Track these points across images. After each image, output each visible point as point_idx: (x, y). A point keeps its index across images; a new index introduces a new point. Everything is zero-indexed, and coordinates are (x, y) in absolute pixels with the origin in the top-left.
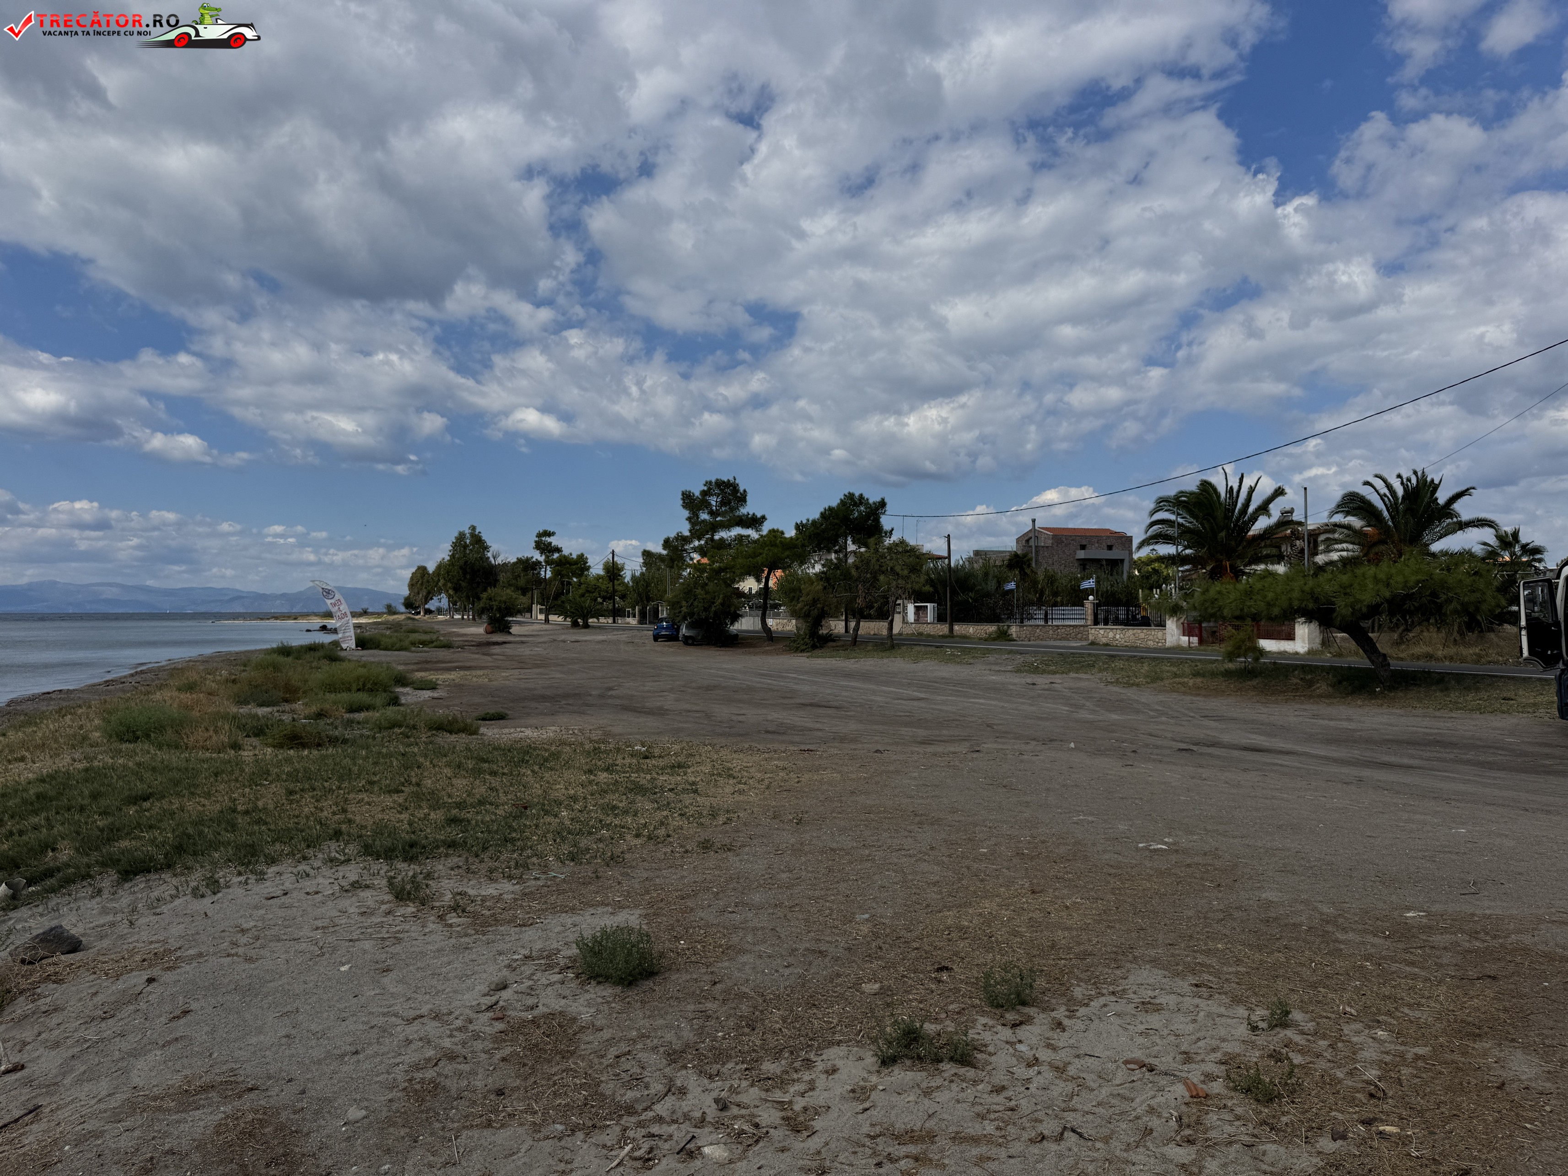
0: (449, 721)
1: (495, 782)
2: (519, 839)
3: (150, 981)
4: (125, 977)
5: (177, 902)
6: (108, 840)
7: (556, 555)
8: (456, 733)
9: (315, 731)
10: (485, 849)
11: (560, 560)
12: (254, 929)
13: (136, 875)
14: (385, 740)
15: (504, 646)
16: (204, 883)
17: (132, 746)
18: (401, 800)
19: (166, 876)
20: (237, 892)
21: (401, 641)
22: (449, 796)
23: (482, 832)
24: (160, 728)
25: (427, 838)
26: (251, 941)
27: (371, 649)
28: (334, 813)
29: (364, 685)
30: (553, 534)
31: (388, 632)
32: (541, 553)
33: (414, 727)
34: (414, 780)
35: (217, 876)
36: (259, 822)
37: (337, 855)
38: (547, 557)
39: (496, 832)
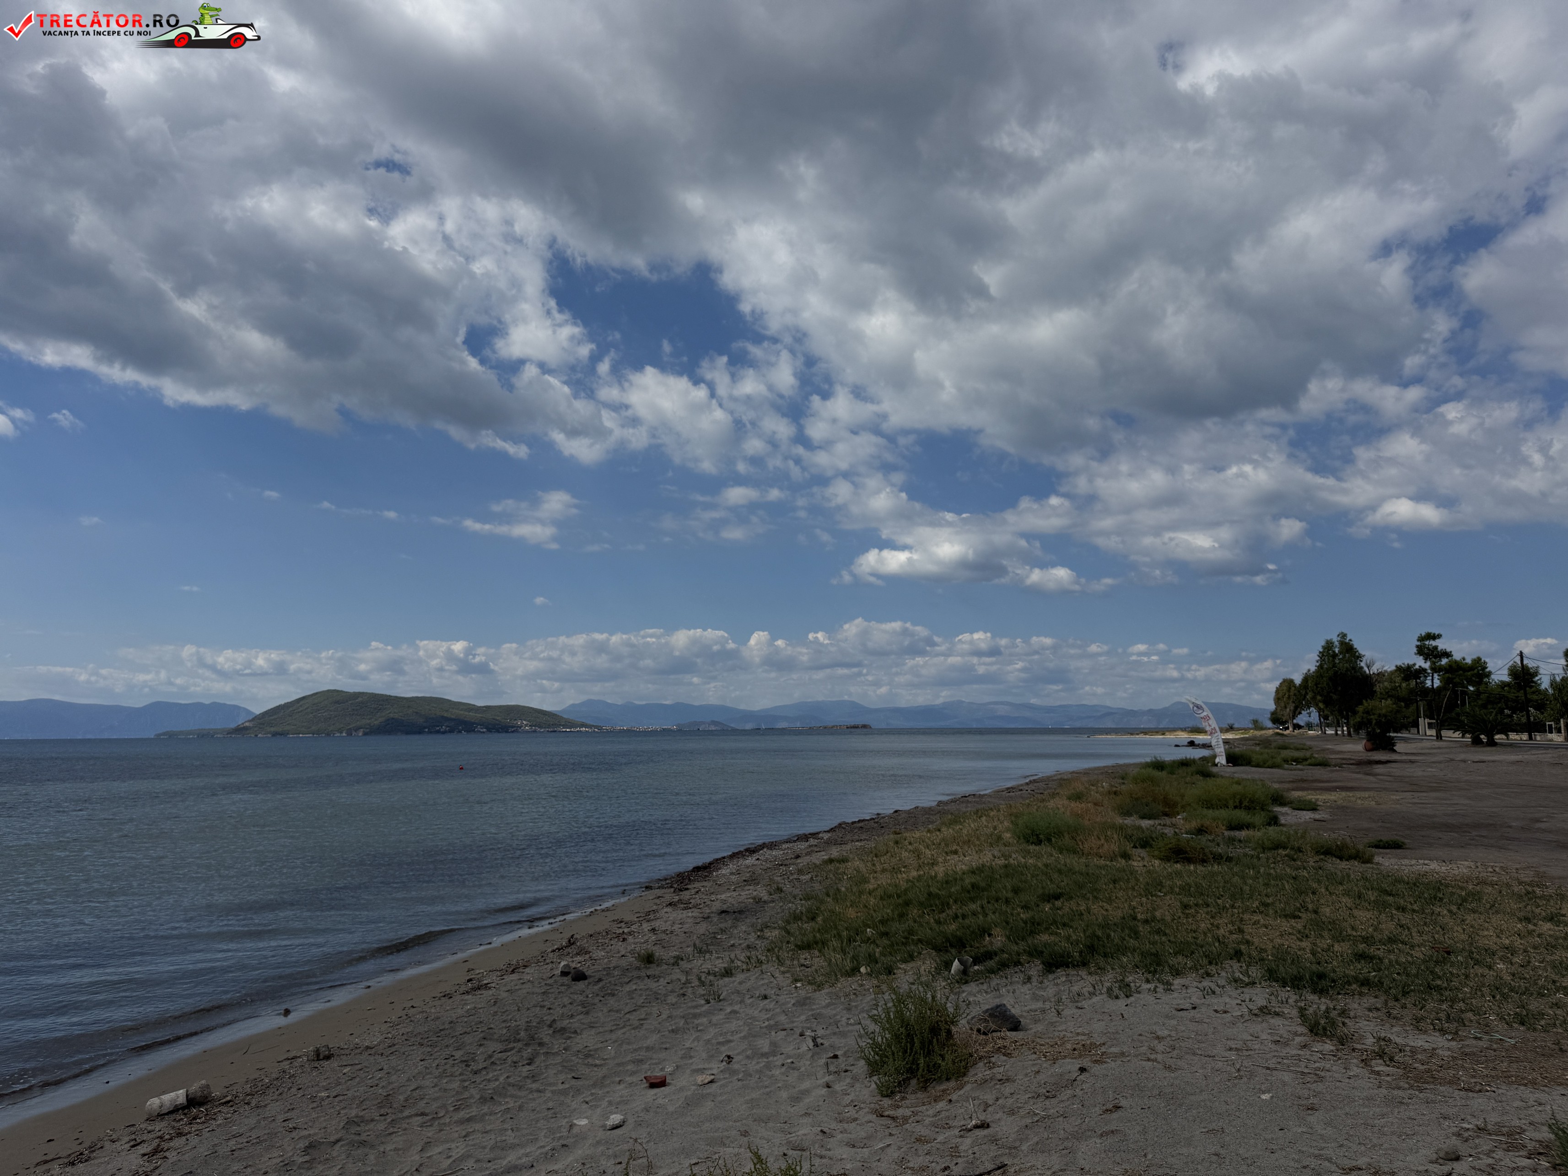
0: (1337, 846)
1: (1405, 919)
2: (1446, 989)
3: (1082, 1070)
4: (1060, 1062)
5: (1095, 999)
6: (1031, 932)
7: (1444, 661)
8: (1347, 860)
9: (1199, 847)
10: (1405, 994)
11: (1450, 666)
12: (1169, 1039)
13: (1057, 968)
14: (1270, 861)
15: (1389, 765)
16: (1117, 985)
17: (1037, 848)
18: (1299, 926)
19: (1083, 973)
20: (1150, 998)
21: (1272, 757)
22: (1353, 928)
23: (1398, 974)
24: (1059, 834)
25: (1334, 971)
26: (1168, 1050)
27: (1242, 765)
28: (1231, 933)
29: (1241, 802)
30: (1439, 636)
31: (1258, 748)
32: (1426, 659)
33: (1300, 850)
34: (1310, 906)
35: (1127, 980)
36: (1158, 932)
37: (1241, 976)
38: (1433, 663)
39: (1417, 976)
